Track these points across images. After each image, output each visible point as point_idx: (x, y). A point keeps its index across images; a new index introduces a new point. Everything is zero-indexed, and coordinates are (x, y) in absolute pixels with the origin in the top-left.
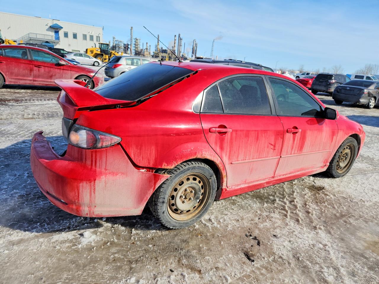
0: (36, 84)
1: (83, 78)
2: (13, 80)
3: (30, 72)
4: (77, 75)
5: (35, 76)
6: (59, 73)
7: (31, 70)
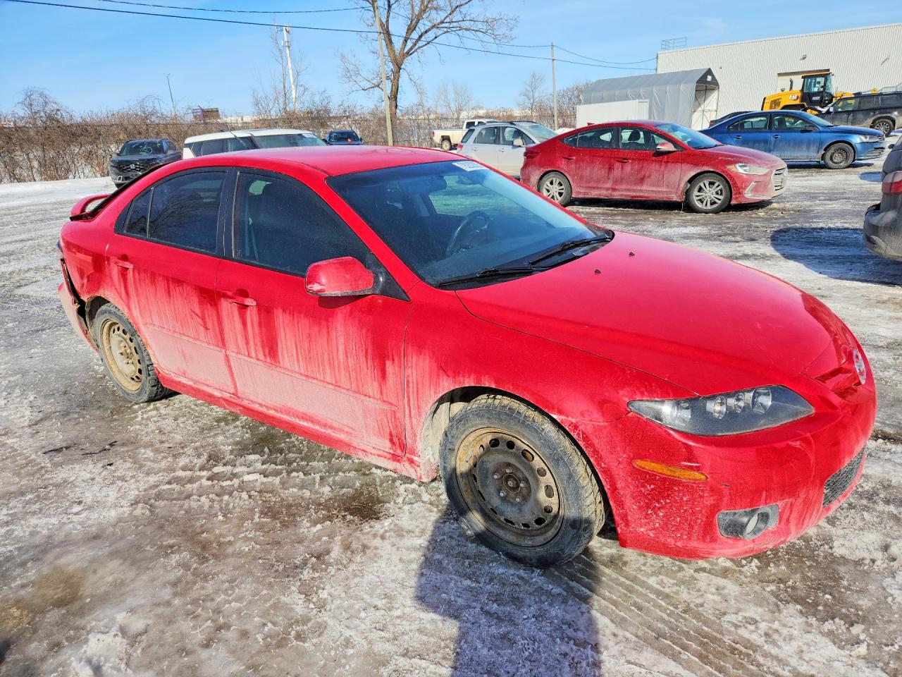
0: (617, 195)
1: (708, 177)
2: (583, 191)
3: (608, 173)
4: (692, 173)
5: (616, 182)
6: (658, 171)
7: (610, 169)
